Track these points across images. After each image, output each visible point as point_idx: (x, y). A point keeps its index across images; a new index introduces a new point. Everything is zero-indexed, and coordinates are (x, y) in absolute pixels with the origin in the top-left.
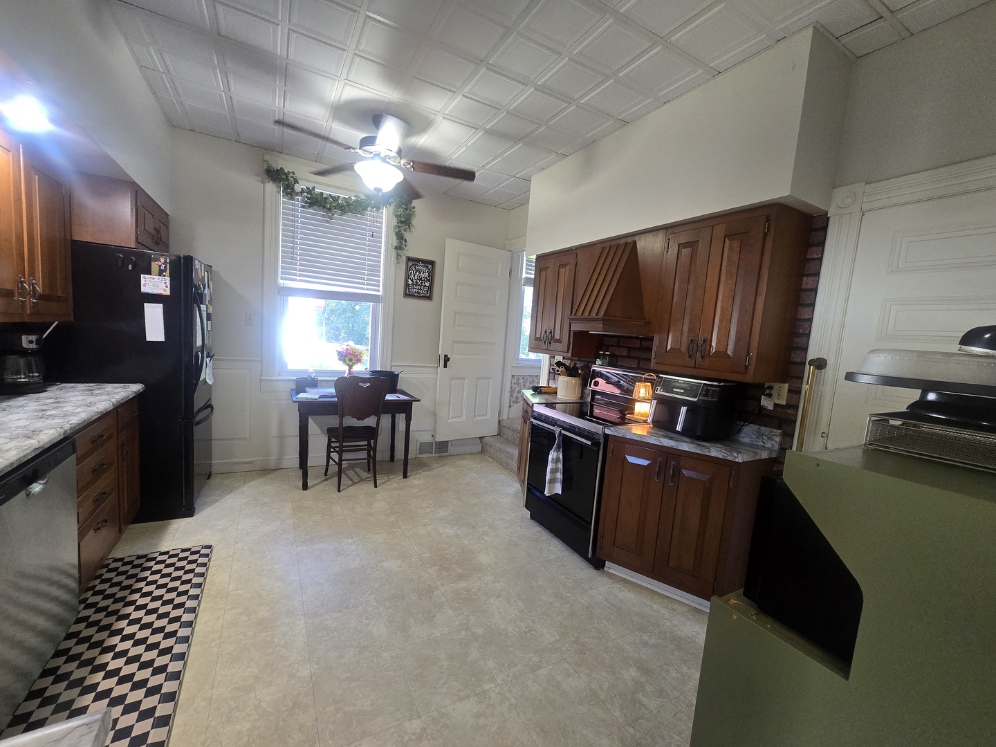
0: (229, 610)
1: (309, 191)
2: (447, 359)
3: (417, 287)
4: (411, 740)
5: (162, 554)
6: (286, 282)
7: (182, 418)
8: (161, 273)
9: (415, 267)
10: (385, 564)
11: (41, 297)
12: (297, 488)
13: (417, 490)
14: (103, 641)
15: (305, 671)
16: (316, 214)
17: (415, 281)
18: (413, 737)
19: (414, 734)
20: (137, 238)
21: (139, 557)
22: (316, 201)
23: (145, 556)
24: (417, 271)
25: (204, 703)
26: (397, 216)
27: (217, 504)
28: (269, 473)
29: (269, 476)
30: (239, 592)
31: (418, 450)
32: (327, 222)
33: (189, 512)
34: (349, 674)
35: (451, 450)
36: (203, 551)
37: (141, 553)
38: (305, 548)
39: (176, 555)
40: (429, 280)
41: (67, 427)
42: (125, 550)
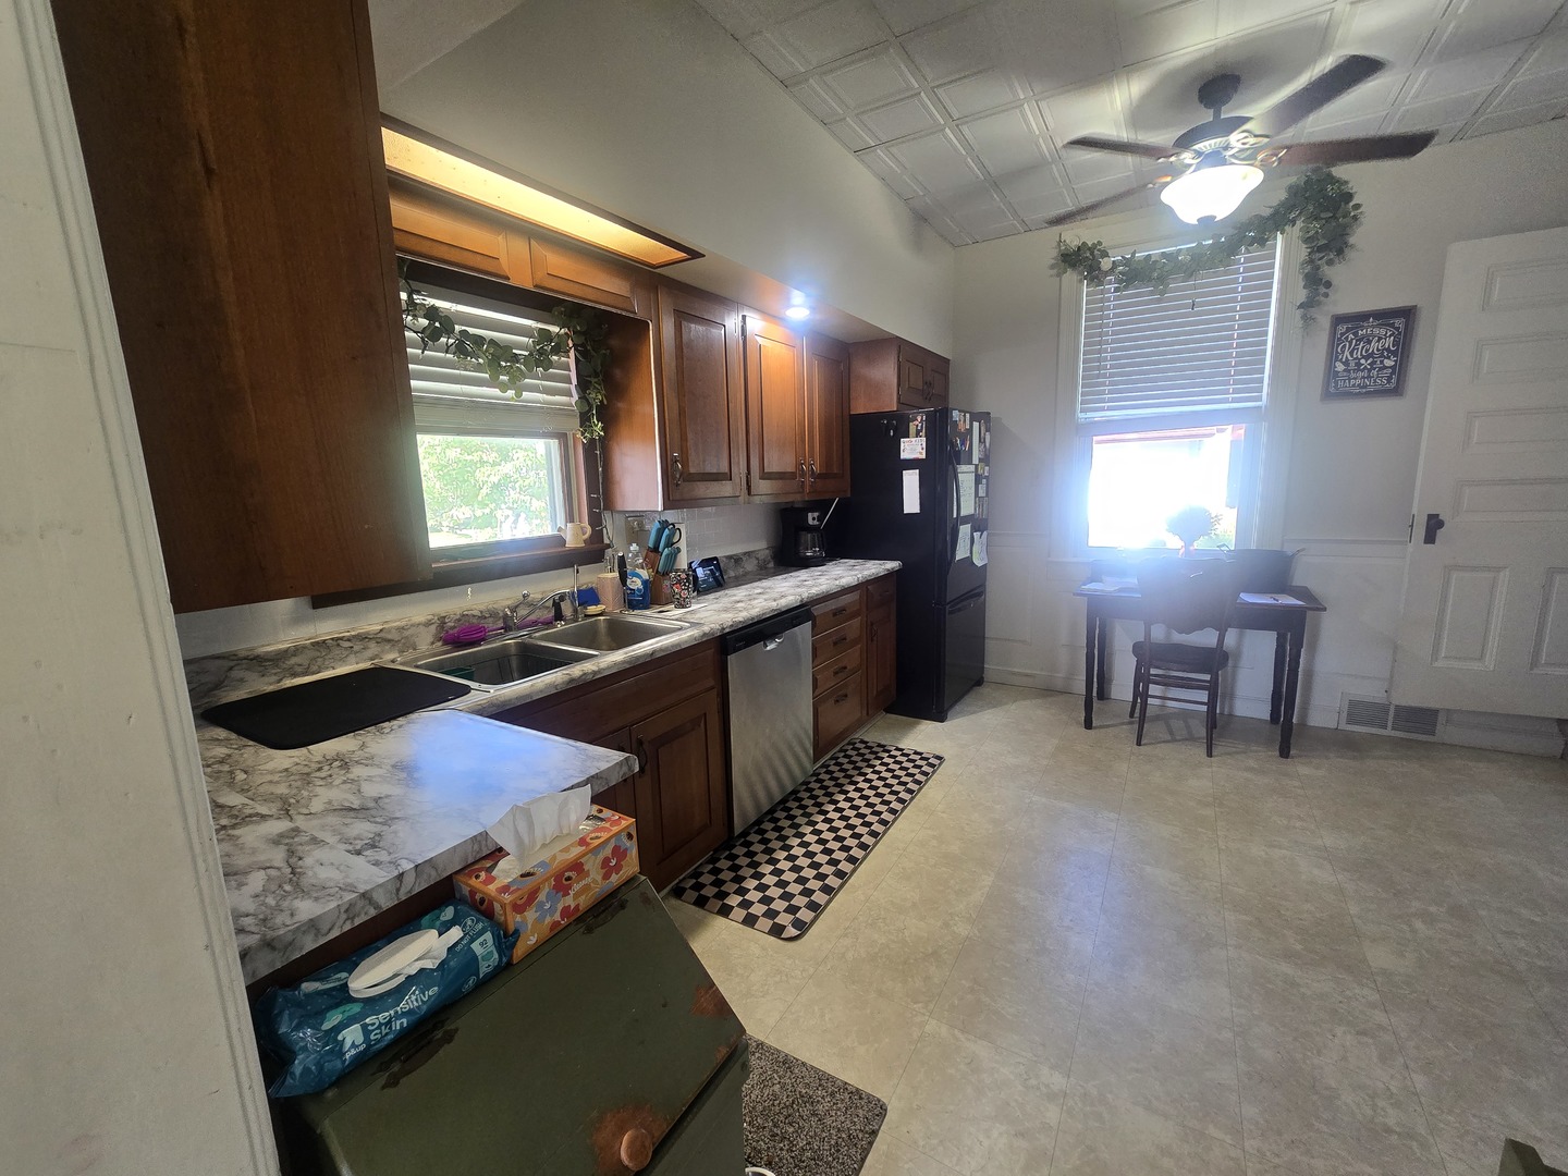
0: (926, 828)
1: (1126, 262)
2: (1434, 525)
3: (1360, 374)
4: (1038, 1089)
5: (897, 749)
6: (1089, 415)
7: (935, 604)
8: (917, 435)
9: (1355, 334)
10: (1148, 869)
11: (820, 476)
12: (1078, 723)
13: (1297, 784)
14: (823, 804)
15: (963, 929)
16: (1141, 294)
17: (1352, 364)
18: (1043, 1088)
19: (1047, 1086)
20: (899, 399)
21: (879, 745)
22: (1136, 274)
23: (883, 746)
24: (1360, 340)
25: (862, 898)
26: (1307, 241)
27: (973, 717)
28: (1051, 696)
29: (1050, 699)
30: (944, 815)
31: (1345, 715)
32: (1159, 301)
33: (940, 717)
34: (1008, 965)
35: (1445, 732)
36: (931, 761)
37: (883, 743)
38: (1044, 800)
39: (908, 755)
40: (1395, 353)
41: (805, 595)
42: (872, 736)
